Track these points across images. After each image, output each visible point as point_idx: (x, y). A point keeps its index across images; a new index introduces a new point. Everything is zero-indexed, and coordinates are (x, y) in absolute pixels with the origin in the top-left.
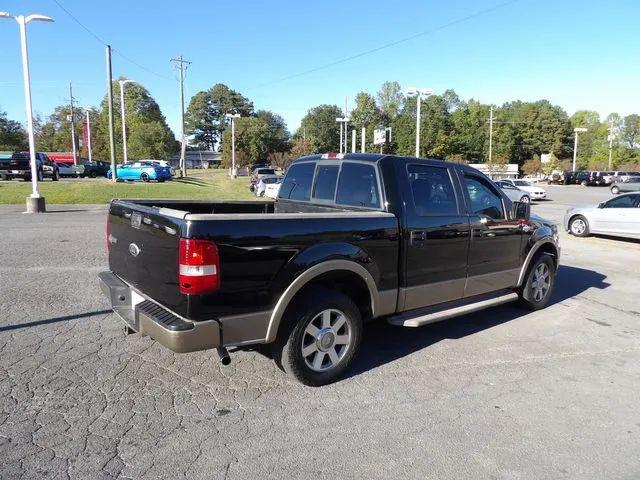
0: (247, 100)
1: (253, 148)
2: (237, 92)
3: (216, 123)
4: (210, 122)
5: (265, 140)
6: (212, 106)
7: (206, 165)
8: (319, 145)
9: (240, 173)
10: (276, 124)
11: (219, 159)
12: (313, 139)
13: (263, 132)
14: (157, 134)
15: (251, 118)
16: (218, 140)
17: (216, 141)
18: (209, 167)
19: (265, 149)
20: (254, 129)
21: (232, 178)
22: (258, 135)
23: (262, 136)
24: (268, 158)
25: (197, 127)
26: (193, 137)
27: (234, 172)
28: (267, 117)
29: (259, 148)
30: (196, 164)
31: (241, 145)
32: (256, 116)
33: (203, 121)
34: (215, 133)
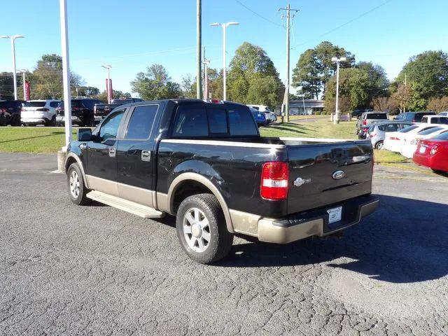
0: (349, 53)
1: (354, 95)
2: (340, 47)
3: (320, 75)
4: (316, 74)
5: (364, 88)
6: (318, 61)
7: (310, 112)
8: (421, 90)
9: (342, 119)
10: (376, 74)
11: (321, 106)
12: (415, 85)
13: (363, 81)
14: (271, 86)
15: (352, 69)
16: (322, 90)
17: (320, 91)
18: (313, 114)
19: (364, 96)
20: (355, 78)
21: (335, 123)
22: (358, 84)
23: (363, 84)
24: (371, 104)
25: (303, 80)
26: (300, 88)
27: (336, 117)
28: (368, 67)
29: (359, 95)
30: (301, 111)
31: (343, 92)
32: (357, 67)
33: (309, 74)
34: (319, 84)
